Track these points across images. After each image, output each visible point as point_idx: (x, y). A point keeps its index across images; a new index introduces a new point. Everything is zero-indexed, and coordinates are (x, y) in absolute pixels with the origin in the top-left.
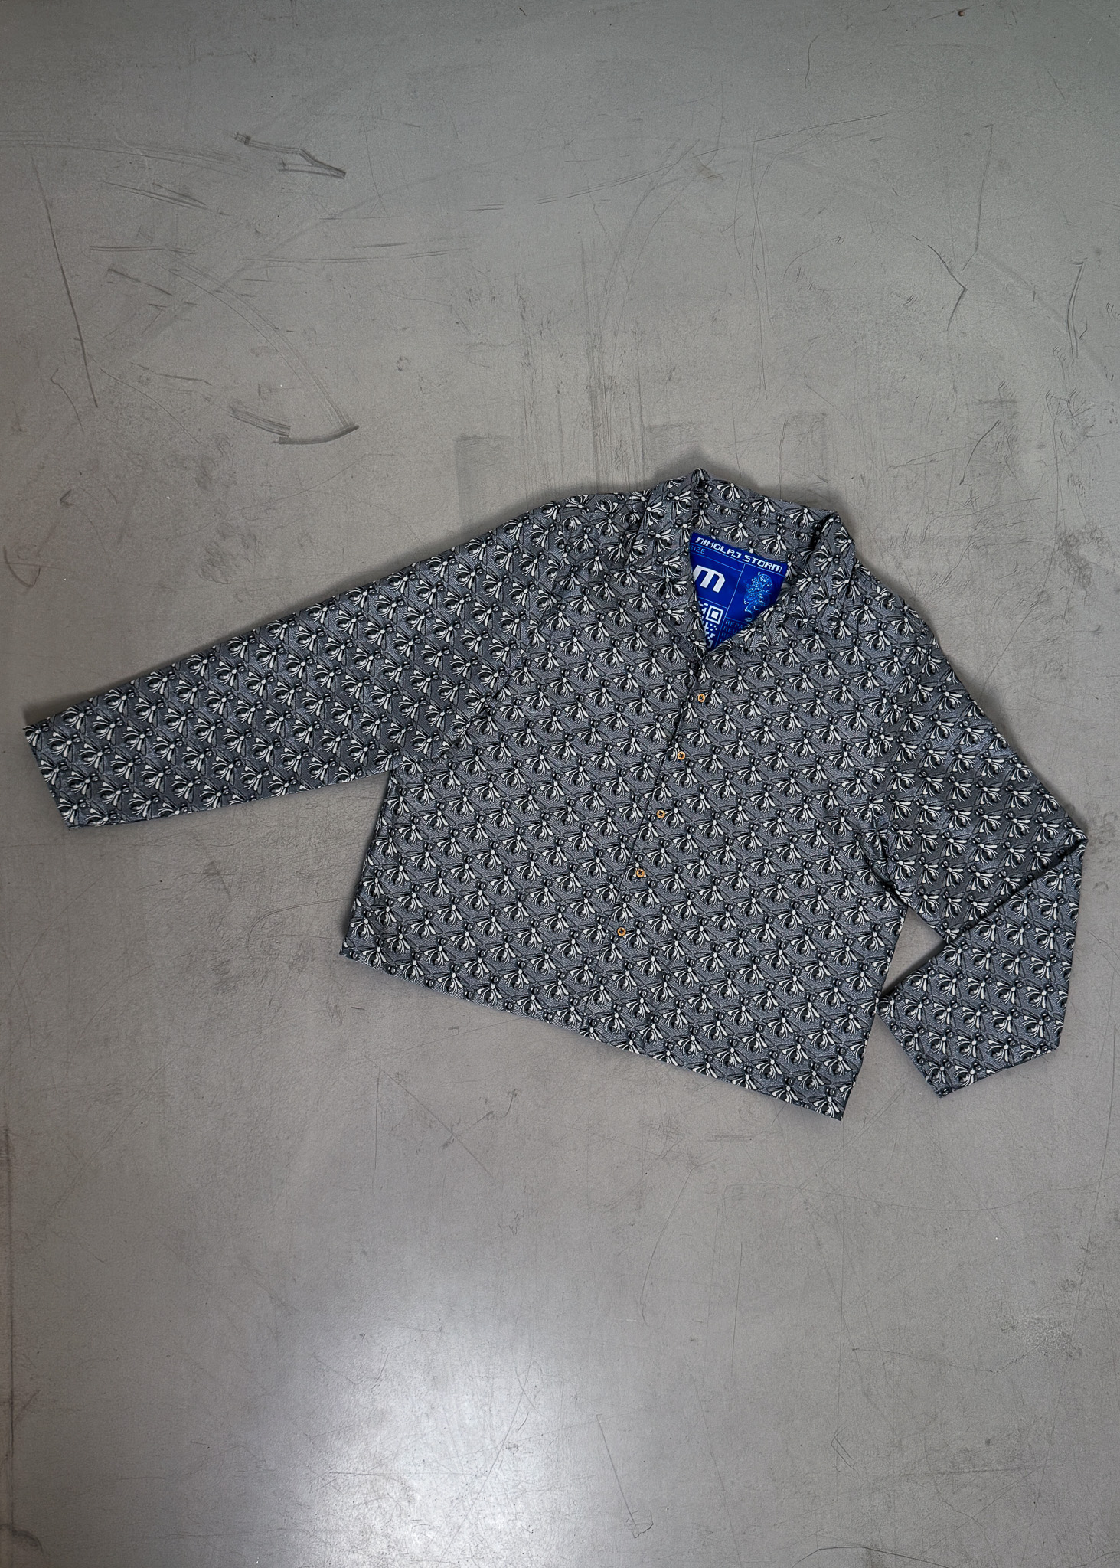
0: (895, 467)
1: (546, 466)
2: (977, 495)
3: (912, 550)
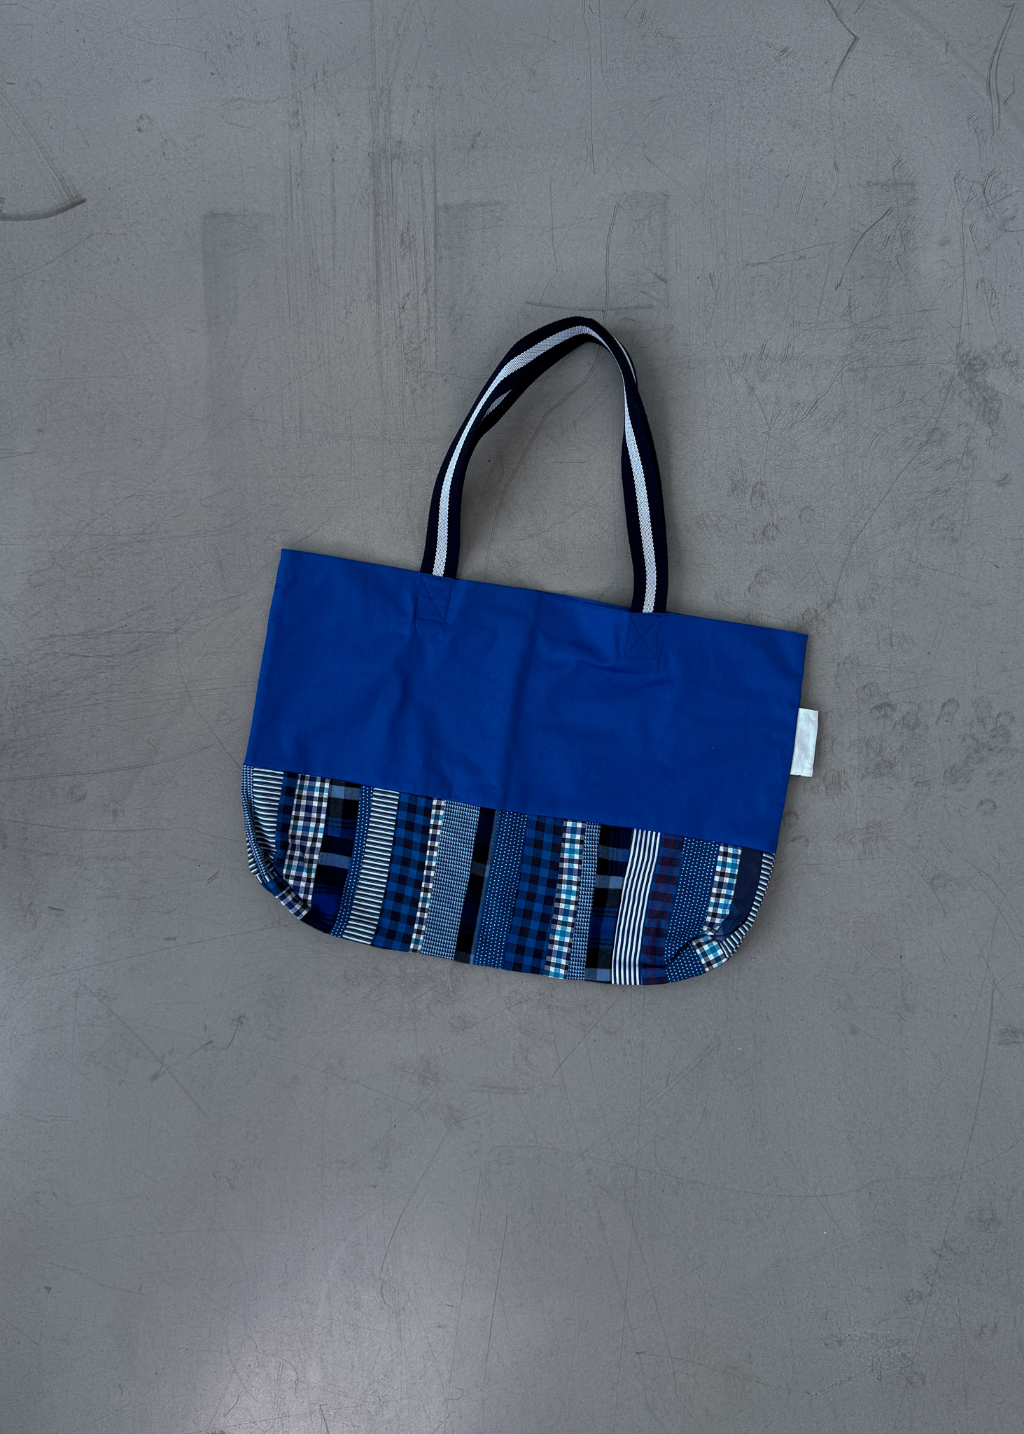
0: (753, 265)
1: (314, 252)
2: (857, 302)
3: (770, 372)
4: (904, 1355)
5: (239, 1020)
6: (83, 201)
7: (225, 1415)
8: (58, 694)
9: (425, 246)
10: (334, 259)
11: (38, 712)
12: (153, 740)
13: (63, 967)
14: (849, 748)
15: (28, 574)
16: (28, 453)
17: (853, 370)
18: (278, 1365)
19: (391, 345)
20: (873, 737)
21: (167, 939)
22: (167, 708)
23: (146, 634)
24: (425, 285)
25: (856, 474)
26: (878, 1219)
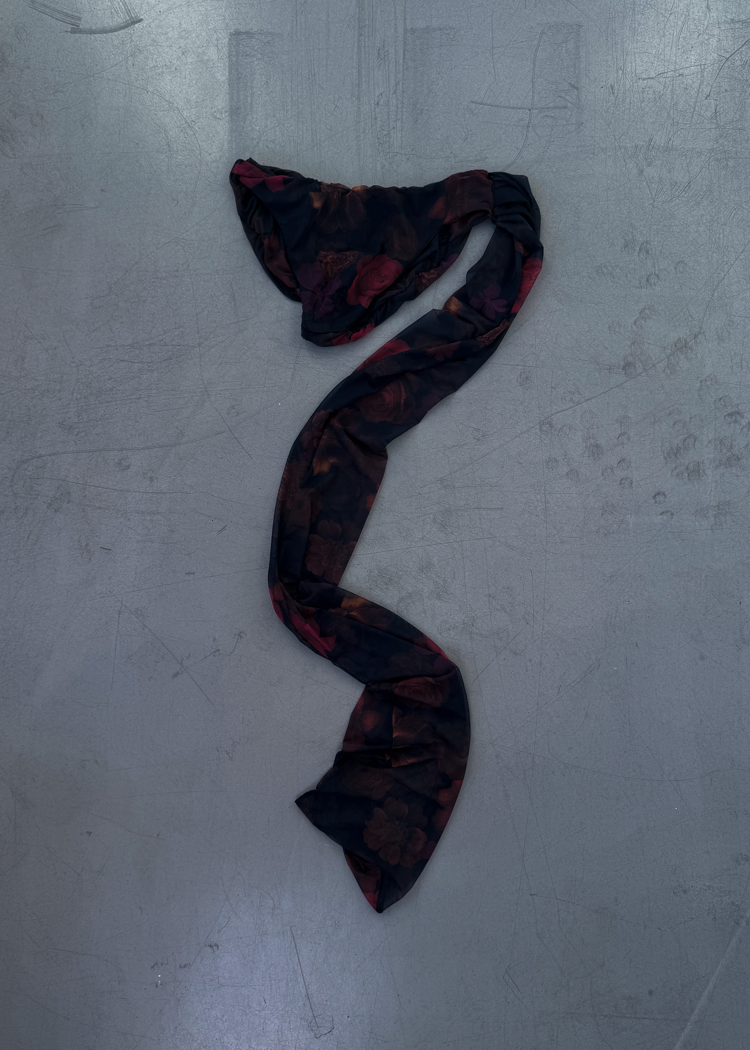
0: (644, 79)
1: (312, 62)
2: (722, 109)
3: (655, 159)
4: (732, 902)
5: (240, 635)
6: (141, 20)
7: (219, 932)
8: (111, 390)
9: (396, 59)
10: (327, 67)
11: (97, 402)
12: (181, 426)
13: (110, 592)
14: (707, 444)
15: (91, 299)
16: (92, 208)
17: (717, 160)
18: (260, 895)
19: (367, 132)
20: (726, 437)
21: (189, 573)
22: (191, 403)
23: (177, 347)
24: (394, 88)
25: (719, 238)
26: (716, 800)
